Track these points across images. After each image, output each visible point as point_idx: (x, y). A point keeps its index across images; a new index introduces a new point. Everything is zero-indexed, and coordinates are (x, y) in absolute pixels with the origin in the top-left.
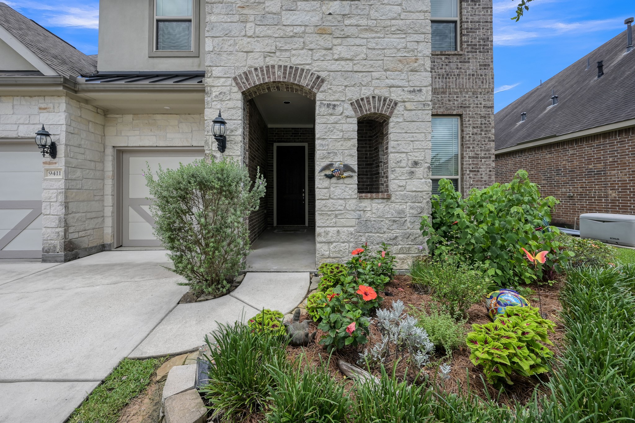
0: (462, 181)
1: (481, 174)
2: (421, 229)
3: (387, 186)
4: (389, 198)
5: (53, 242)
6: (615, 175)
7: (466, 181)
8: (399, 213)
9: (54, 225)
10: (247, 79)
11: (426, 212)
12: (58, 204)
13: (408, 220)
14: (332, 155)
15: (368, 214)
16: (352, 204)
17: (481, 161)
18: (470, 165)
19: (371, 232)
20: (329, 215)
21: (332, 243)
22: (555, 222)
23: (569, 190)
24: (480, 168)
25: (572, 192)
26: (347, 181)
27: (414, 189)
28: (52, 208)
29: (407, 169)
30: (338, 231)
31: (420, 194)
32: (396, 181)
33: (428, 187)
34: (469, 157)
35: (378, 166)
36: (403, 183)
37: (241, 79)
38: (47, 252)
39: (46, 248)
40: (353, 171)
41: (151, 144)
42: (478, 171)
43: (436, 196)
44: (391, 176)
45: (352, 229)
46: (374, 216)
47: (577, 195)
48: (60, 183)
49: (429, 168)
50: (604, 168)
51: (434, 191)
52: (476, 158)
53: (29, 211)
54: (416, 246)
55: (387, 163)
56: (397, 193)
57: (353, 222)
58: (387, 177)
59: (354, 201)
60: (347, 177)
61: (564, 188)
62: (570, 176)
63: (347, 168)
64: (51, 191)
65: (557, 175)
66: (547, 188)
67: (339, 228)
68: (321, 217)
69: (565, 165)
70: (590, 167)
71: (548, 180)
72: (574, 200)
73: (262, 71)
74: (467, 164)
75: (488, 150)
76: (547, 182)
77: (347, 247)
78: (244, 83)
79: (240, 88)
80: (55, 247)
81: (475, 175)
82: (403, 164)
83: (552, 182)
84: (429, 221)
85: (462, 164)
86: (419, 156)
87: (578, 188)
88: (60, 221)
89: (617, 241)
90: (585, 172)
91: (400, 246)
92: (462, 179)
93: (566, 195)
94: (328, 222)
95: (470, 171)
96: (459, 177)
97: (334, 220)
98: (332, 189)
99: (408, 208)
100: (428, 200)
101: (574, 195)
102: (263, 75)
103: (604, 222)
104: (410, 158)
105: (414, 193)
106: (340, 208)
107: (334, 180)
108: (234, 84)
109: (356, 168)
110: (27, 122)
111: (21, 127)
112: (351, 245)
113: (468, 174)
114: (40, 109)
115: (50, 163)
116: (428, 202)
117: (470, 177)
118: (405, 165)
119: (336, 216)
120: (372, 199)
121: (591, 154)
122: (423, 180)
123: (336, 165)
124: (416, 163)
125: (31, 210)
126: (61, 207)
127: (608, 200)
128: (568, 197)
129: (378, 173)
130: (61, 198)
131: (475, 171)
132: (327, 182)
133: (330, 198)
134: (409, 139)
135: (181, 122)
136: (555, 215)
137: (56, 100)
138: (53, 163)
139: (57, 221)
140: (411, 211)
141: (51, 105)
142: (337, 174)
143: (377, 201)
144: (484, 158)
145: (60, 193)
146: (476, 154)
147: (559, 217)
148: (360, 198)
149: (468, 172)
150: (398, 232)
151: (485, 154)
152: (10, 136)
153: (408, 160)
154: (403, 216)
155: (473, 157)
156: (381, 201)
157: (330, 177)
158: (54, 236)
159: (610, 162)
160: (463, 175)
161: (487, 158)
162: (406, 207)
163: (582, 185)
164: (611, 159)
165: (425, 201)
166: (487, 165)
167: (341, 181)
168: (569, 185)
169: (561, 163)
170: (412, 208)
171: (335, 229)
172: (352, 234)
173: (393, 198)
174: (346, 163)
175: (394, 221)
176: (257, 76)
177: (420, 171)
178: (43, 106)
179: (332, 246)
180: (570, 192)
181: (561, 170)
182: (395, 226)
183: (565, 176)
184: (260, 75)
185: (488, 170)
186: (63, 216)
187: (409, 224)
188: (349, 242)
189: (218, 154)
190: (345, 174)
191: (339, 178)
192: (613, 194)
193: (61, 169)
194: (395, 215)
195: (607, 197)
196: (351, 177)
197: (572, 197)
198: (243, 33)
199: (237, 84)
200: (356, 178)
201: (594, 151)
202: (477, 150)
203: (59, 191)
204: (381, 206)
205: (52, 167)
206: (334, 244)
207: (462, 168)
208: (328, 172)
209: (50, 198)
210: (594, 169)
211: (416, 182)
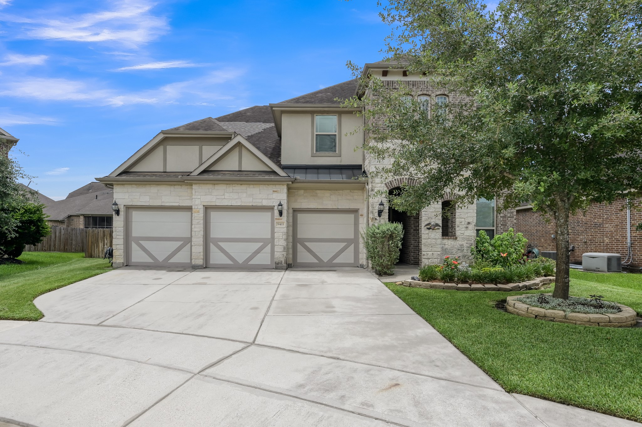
0: (497, 231)
1: (508, 227)
2: (471, 253)
3: (455, 233)
4: (456, 238)
5: (280, 259)
6: (607, 227)
7: (499, 231)
8: (461, 246)
9: (281, 250)
10: (391, 184)
11: (473, 245)
12: (283, 240)
13: (465, 249)
14: (430, 219)
15: (446, 246)
16: (439, 241)
17: (508, 219)
18: (501, 221)
19: (448, 254)
20: (429, 246)
21: (430, 259)
22: (577, 261)
23: (585, 237)
24: (507, 223)
25: (586, 239)
26: (437, 231)
27: (468, 235)
28: (280, 242)
29: (465, 225)
30: (433, 254)
31: (471, 237)
32: (460, 231)
33: (474, 233)
34: (501, 217)
35: (448, 222)
36: (463, 232)
37: (389, 184)
38: (278, 264)
39: (277, 262)
40: (440, 226)
41: (314, 207)
42: (506, 225)
43: (478, 238)
44: (457, 229)
45: (439, 253)
46: (449, 247)
47: (589, 241)
48: (284, 229)
49: (475, 225)
50: (603, 222)
51: (477, 236)
52: (505, 217)
53: (262, 244)
54: (469, 261)
55: (455, 222)
56: (460, 236)
57: (440, 249)
58: (455, 229)
59: (440, 240)
60: (437, 229)
61: (582, 236)
62: (585, 227)
63: (437, 225)
64: (280, 233)
65: (578, 225)
66: (572, 236)
67: (433, 252)
68: (425, 247)
69: (582, 218)
70: (596, 221)
71: (572, 229)
72: (587, 244)
73: (398, 180)
74: (499, 221)
75: (512, 213)
76: (572, 231)
77: (437, 261)
78: (390, 186)
79: (388, 188)
80: (282, 262)
81: (504, 227)
82: (463, 223)
83: (575, 231)
84: (475, 250)
85: (497, 221)
86: (470, 220)
87: (589, 236)
88: (284, 248)
89: (599, 269)
90: (593, 225)
91: (461, 261)
92: (497, 229)
93: (582, 241)
94: (428, 249)
95: (501, 225)
96: (494, 228)
97: (431, 248)
98: (430, 234)
99: (465, 243)
100: (475, 240)
101: (587, 241)
102: (398, 182)
103: (593, 258)
104: (466, 221)
105: (468, 237)
106: (433, 243)
107: (431, 230)
108: (385, 186)
109: (441, 226)
110: (267, 198)
111: (264, 200)
112: (439, 260)
113: (500, 227)
114: (273, 191)
115: (279, 219)
116: (474, 241)
117: (501, 229)
118: (464, 224)
119: (432, 247)
120: (448, 239)
121: (596, 212)
122: (472, 231)
123: (432, 223)
124: (469, 223)
125: (263, 243)
126: (285, 241)
127: (604, 244)
128: (584, 242)
129: (448, 226)
130: (285, 237)
131: (504, 225)
132: (427, 231)
133: (429, 238)
134: (466, 212)
135: (332, 195)
136: (576, 256)
137: (282, 187)
138: (280, 219)
139: (283, 249)
140: (467, 245)
141: (279, 190)
142: (432, 228)
143: (450, 240)
144: (510, 217)
145: (284, 234)
146: (505, 215)
147: (578, 258)
148: (443, 239)
149: (500, 226)
150: (460, 254)
151: (510, 215)
152: (258, 205)
153: (465, 221)
154: (462, 247)
155: (503, 217)
156: (452, 240)
157: (429, 229)
158: (281, 256)
159: (605, 218)
160: (497, 227)
161: (511, 217)
162: (464, 243)
163: (591, 234)
164: (606, 216)
165: (473, 240)
166: (511, 221)
167: (434, 231)
168: (585, 234)
169: (580, 217)
170: (467, 243)
171: (431, 252)
172: (439, 255)
173: (458, 239)
174: (437, 223)
175: (459, 249)
176: (396, 182)
177: (470, 227)
178: (275, 190)
179: (430, 260)
180: (585, 239)
181: (580, 222)
182: (459, 251)
183: (582, 227)
184: (397, 182)
185: (512, 224)
186: (285, 246)
187: (465, 251)
188: (437, 258)
189: (378, 218)
190: (436, 228)
191: (433, 229)
192: (607, 240)
193: (284, 222)
194: (459, 246)
195: (604, 242)
196: (439, 229)
197: (586, 242)
198: (389, 163)
199: (387, 186)
200: (441, 229)
201: (597, 210)
202: (506, 213)
203: (284, 233)
204: (453, 242)
205: (280, 221)
206: (431, 259)
207: (496, 223)
208: (428, 227)
209: (279, 237)
210: (598, 222)
211: (469, 231)
